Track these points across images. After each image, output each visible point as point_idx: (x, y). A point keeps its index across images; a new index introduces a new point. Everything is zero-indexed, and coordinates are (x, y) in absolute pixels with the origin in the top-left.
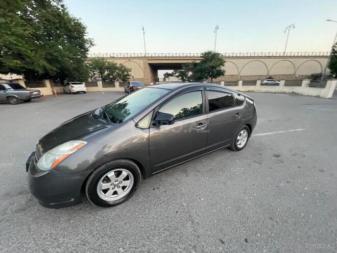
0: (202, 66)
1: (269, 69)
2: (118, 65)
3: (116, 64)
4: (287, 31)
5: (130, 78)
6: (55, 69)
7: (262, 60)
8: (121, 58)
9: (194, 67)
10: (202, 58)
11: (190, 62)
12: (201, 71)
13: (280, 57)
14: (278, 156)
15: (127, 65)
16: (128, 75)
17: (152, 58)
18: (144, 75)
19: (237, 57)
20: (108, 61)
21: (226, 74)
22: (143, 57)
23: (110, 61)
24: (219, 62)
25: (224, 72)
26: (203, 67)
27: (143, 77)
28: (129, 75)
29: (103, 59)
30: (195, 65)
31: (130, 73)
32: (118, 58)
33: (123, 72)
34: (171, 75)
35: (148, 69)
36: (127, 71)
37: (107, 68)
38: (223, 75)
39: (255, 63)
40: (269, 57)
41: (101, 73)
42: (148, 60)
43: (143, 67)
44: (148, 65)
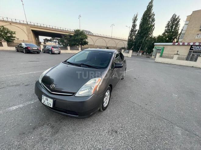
1: (107, 43)
4: (112, 26)
5: (15, 40)
7: (104, 38)
9: (70, 37)
10: (74, 33)
11: (68, 34)
12: (74, 40)
13: (110, 38)
15: (11, 28)
16: (12, 37)
17: (34, 26)
18: (28, 39)
19: (93, 35)
21: (88, 44)
22: (26, 24)
24: (85, 37)
25: (88, 42)
26: (76, 39)
28: (14, 37)
30: (71, 36)
31: (14, 35)
33: (6, 34)
38: (87, 44)
39: (101, 40)
40: (106, 38)
42: (31, 27)
43: (26, 32)
44: (31, 31)
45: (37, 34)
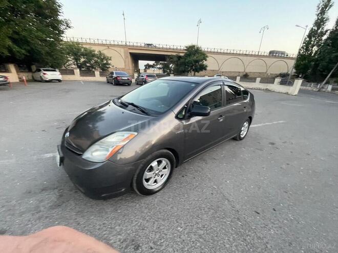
0: (186, 59)
1: (245, 66)
2: (96, 53)
3: (94, 51)
4: (262, 31)
5: (110, 67)
6: (23, 51)
7: (240, 57)
8: (99, 45)
9: (177, 59)
10: (186, 52)
11: (174, 54)
12: (184, 64)
13: (255, 56)
14: (273, 144)
15: (107, 53)
16: (107, 64)
17: (133, 47)
18: (125, 65)
19: (218, 53)
20: (84, 46)
21: (208, 68)
22: (124, 46)
23: (87, 47)
24: (202, 57)
25: (206, 66)
26: (187, 61)
27: (124, 67)
28: (109, 64)
29: (78, 44)
30: (179, 57)
31: (109, 62)
32: (94, 44)
33: (102, 60)
34: (153, 66)
35: (129, 59)
36: (107, 60)
37: (83, 55)
38: (205, 69)
39: (235, 60)
40: (246, 55)
41: (77, 59)
42: (129, 49)
43: (123, 56)
44: (129, 54)
45: (136, 58)
